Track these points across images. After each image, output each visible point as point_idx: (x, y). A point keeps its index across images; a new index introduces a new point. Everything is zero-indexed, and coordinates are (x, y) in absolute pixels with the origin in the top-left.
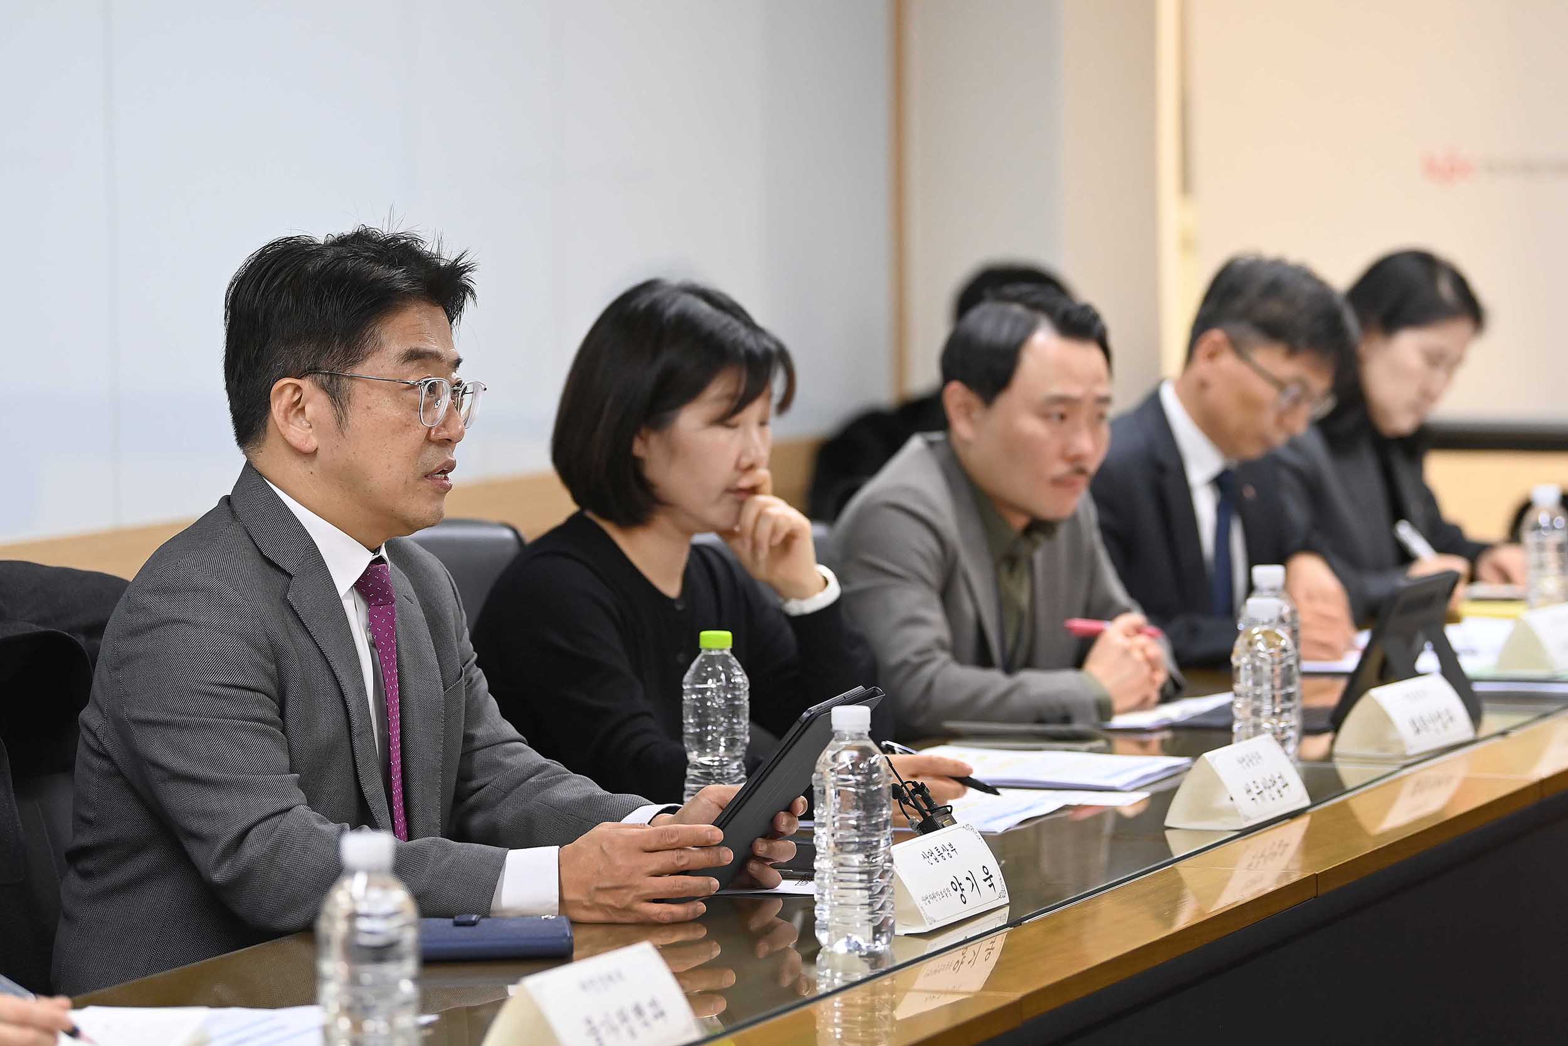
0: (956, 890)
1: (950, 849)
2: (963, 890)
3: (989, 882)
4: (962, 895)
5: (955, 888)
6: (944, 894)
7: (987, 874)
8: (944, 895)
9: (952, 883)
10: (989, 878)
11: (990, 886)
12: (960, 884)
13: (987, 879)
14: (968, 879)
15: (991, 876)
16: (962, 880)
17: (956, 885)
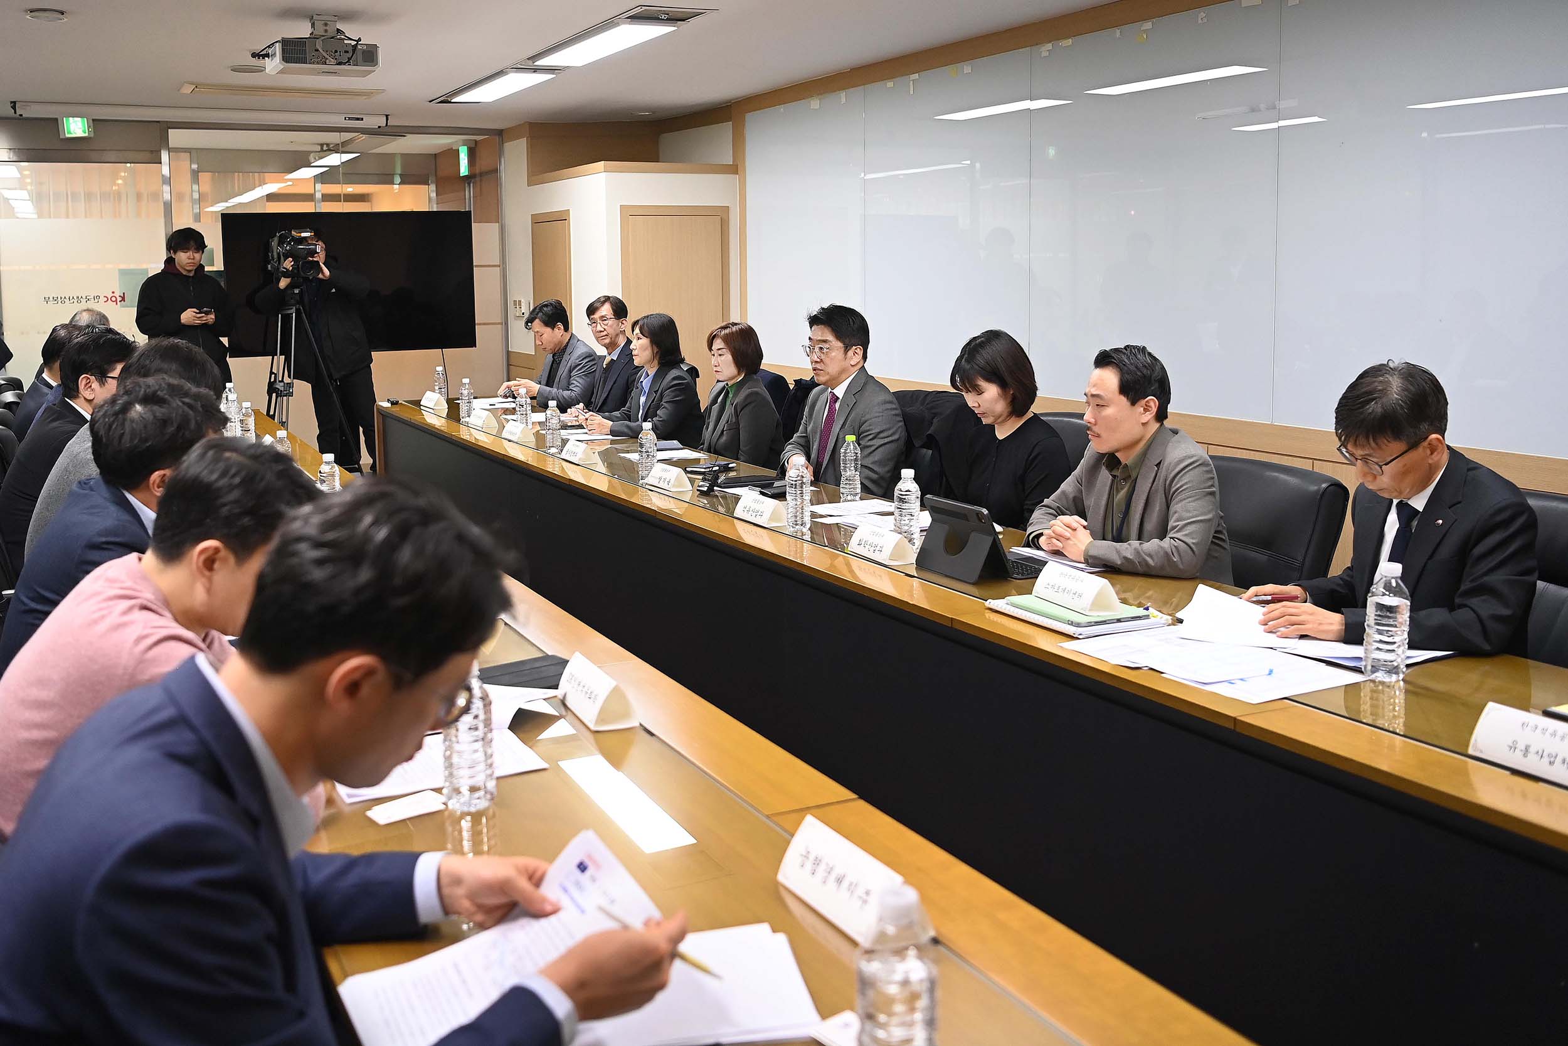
10: (669, 482)
11: (668, 484)
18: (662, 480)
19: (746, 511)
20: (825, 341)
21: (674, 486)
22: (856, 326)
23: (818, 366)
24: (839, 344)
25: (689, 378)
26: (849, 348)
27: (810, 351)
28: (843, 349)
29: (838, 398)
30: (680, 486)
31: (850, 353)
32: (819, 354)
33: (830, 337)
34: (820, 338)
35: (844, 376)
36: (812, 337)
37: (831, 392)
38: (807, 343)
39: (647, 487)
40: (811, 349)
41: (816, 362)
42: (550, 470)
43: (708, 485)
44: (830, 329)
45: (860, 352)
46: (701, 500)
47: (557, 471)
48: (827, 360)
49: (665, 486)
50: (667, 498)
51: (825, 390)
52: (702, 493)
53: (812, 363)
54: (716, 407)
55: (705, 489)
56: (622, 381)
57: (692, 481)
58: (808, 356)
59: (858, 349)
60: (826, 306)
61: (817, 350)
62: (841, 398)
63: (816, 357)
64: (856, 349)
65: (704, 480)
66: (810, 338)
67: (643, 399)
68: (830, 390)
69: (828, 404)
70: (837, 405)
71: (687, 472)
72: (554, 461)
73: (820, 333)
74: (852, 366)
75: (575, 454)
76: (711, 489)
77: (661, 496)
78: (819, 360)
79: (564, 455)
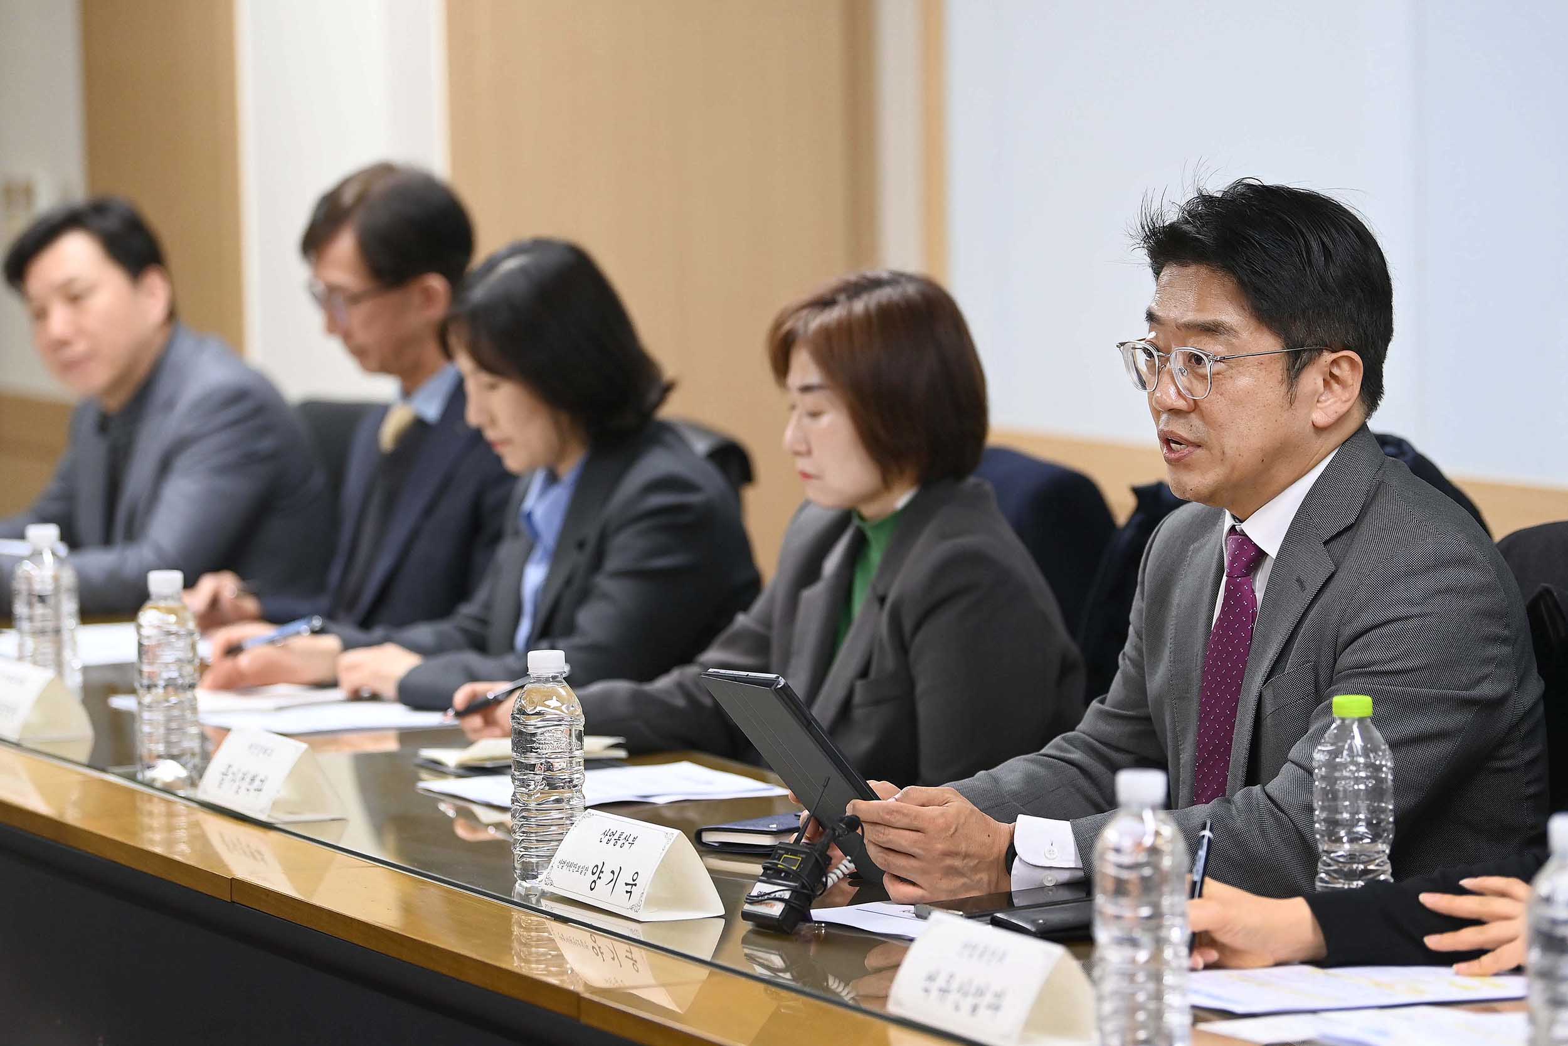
0: (593, 874)
1: (630, 841)
2: (599, 878)
3: (629, 888)
4: (594, 881)
5: (594, 871)
6: (582, 870)
7: (634, 880)
8: (580, 871)
9: (597, 866)
10: (632, 885)
11: (627, 892)
12: (601, 872)
13: (629, 884)
14: (613, 872)
15: (635, 885)
16: (606, 869)
17: (598, 871)
18: (607, 876)
19: (934, 993)
20: (1211, 329)
21: (652, 901)
22: (1335, 271)
23: (1180, 429)
24: (1267, 343)
25: (712, 481)
26: (1305, 356)
27: (1151, 367)
28: (1278, 369)
29: (1262, 554)
30: (680, 899)
31: (1312, 379)
32: (1182, 381)
33: (1230, 314)
34: (1190, 317)
35: (1282, 472)
36: (1159, 313)
37: (1233, 529)
38: (1143, 331)
39: (545, 905)
40: (1156, 353)
41: (1174, 412)
42: (158, 850)
43: (787, 895)
44: (1230, 284)
45: (1352, 377)
46: (762, 955)
47: (183, 852)
48: (1217, 406)
49: (616, 901)
50: (622, 947)
51: (1209, 522)
52: (765, 927)
53: (1157, 414)
54: (815, 596)
55: (776, 910)
56: (455, 506)
57: (725, 885)
58: (1143, 385)
59: (1345, 366)
60: (1216, 186)
61: (1176, 362)
62: (1272, 549)
63: (1172, 390)
64: (1335, 362)
65: (771, 874)
66: (1151, 317)
67: (534, 575)
68: (1228, 522)
69: (1225, 578)
70: (1260, 583)
71: (704, 849)
72: (171, 815)
73: (1191, 298)
74: (1319, 430)
75: (255, 782)
76: (798, 910)
77: (604, 941)
78: (1181, 404)
79: (211, 790)
